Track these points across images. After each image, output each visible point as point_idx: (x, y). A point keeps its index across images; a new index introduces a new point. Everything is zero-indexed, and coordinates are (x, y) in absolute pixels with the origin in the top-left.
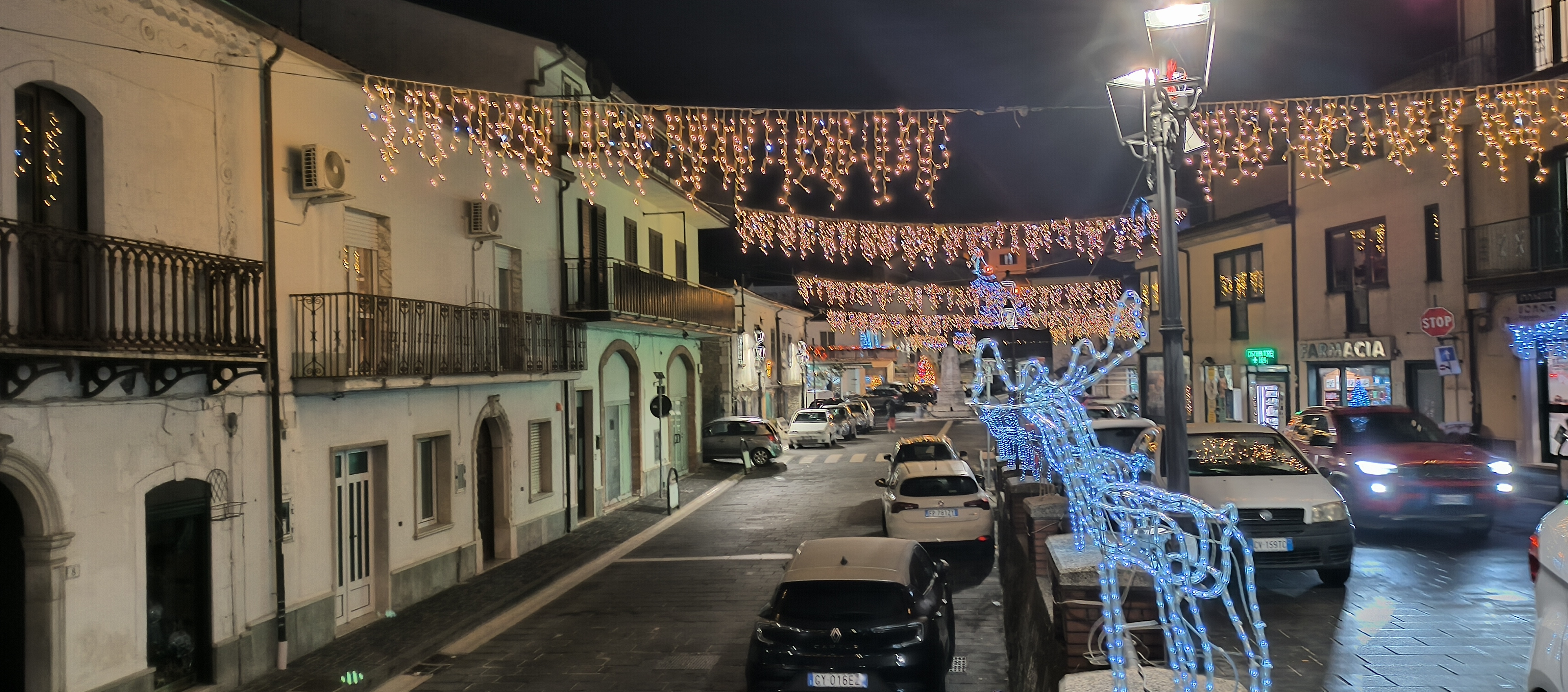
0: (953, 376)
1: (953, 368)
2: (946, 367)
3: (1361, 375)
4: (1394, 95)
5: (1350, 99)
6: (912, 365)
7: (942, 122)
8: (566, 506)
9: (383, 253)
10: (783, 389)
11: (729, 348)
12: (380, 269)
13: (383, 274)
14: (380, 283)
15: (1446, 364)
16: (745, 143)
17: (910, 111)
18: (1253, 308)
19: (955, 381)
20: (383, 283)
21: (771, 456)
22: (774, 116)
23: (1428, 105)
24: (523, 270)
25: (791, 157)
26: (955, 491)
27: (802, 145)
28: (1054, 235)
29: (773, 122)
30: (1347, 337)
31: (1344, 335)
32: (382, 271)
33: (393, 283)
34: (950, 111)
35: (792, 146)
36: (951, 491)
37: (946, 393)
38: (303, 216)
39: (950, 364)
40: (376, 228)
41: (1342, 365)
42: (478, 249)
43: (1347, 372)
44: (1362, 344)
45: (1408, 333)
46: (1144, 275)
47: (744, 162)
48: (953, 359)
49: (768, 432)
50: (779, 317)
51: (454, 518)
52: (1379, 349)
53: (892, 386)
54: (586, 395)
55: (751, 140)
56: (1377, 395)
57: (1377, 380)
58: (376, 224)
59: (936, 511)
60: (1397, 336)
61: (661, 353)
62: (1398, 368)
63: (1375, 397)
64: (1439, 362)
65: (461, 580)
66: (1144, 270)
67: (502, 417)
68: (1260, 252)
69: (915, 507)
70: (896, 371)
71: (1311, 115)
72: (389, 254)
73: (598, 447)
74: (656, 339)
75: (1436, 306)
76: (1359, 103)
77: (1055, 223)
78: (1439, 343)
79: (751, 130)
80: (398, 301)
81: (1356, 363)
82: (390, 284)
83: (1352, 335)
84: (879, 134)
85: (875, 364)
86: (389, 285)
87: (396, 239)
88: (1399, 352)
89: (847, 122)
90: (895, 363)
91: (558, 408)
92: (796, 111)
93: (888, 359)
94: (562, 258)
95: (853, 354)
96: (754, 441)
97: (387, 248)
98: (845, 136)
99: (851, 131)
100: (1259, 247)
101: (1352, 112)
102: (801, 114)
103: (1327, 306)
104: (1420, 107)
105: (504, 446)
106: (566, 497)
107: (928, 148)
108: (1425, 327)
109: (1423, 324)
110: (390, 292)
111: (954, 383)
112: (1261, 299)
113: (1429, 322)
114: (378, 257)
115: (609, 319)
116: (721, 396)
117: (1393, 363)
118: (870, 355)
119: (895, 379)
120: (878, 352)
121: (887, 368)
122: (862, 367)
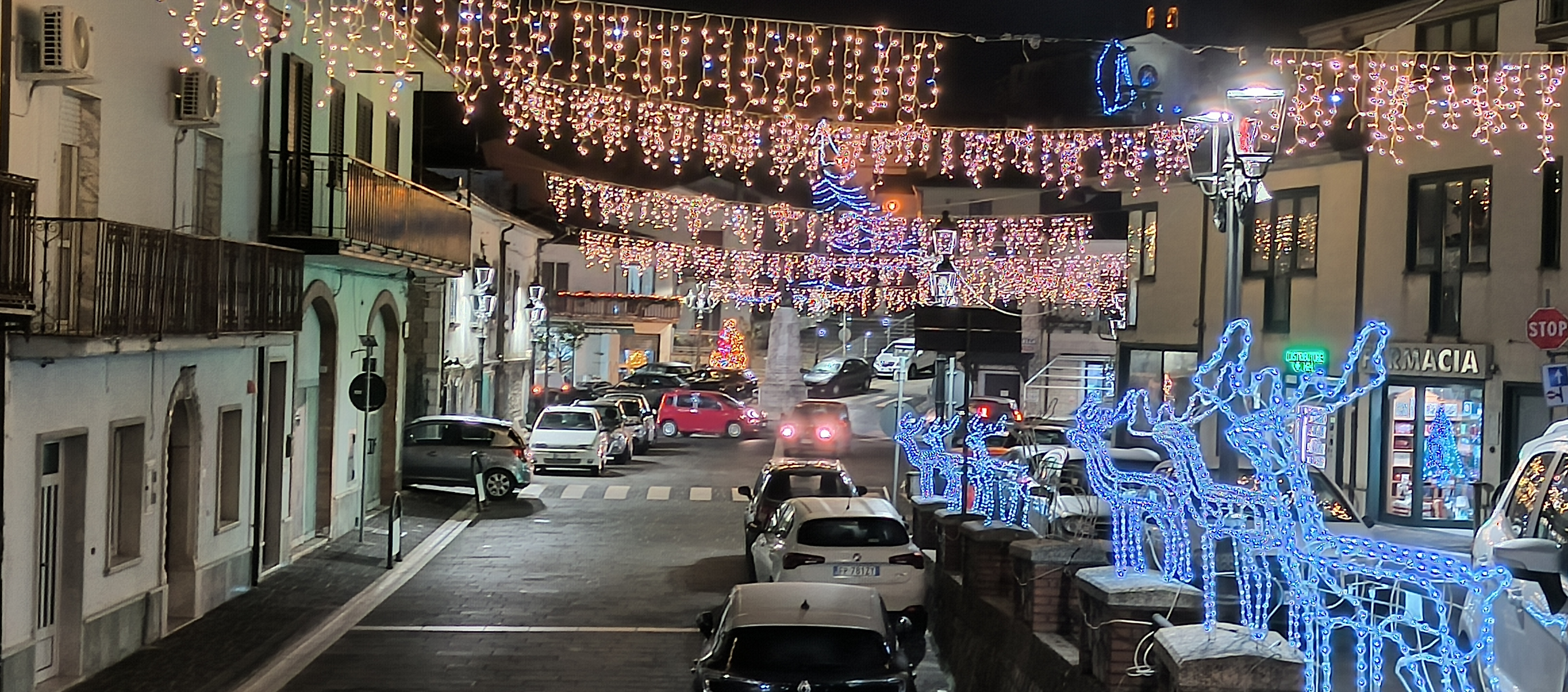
0: (789, 358)
1: (790, 345)
2: (778, 343)
3: (1447, 398)
4: (1485, 56)
5: (1434, 56)
6: (705, 333)
7: (931, 48)
8: (252, 544)
9: (87, 151)
10: (506, 366)
11: (442, 295)
12: (82, 174)
13: (86, 182)
14: (80, 194)
15: (1556, 390)
16: (675, 57)
17: (893, 30)
18: (1299, 285)
19: (791, 368)
20: (86, 196)
21: (515, 484)
22: (715, 24)
23: (1523, 70)
24: (225, 172)
25: (736, 81)
26: (877, 541)
27: (750, 65)
28: (1009, 151)
29: (713, 33)
30: (1429, 341)
31: (1425, 338)
32: (84, 178)
33: (100, 195)
34: (943, 34)
35: (737, 64)
36: (871, 541)
37: (774, 389)
38: (25, 104)
39: (784, 337)
40: (78, 114)
41: (1420, 383)
42: (181, 140)
43: (1427, 392)
44: (1449, 352)
45: (1511, 341)
46: (1136, 216)
47: (673, 80)
48: (790, 327)
49: (512, 443)
50: (506, 239)
51: (143, 550)
52: (1470, 363)
53: (670, 369)
54: (279, 367)
55: (683, 54)
56: (1466, 431)
57: (1468, 406)
58: (78, 107)
59: (849, 568)
60: (1496, 347)
61: (362, 303)
62: (1495, 391)
63: (1463, 433)
64: (1547, 388)
65: (148, 641)
66: (1135, 207)
67: (194, 399)
68: (1315, 199)
69: (821, 560)
70: (676, 342)
71: (1385, 74)
72: (97, 154)
73: (287, 456)
74: (359, 279)
75: (1548, 306)
76: (1443, 61)
77: (1011, 134)
78: (1549, 360)
79: (685, 41)
80: (106, 224)
81: (1439, 382)
82: (97, 197)
83: (1436, 339)
84: (851, 57)
85: (640, 328)
86: (94, 200)
87: (106, 131)
88: (1497, 368)
89: (811, 39)
90: (674, 326)
91: (250, 390)
92: (745, 18)
93: (665, 319)
94: (265, 150)
95: (600, 306)
96: (489, 458)
97: (95, 145)
98: (806, 56)
99: (815, 52)
100: (1314, 191)
101: (1434, 74)
102: (751, 23)
103: (1405, 292)
104: (1514, 73)
105: (191, 444)
106: (252, 529)
107: (913, 81)
108: (1532, 335)
109: (1530, 331)
110: (96, 211)
111: (789, 371)
112: (1312, 273)
113: (1538, 328)
114: (80, 157)
115: (336, 252)
116: (425, 377)
117: (1488, 384)
118: (631, 310)
119: (673, 357)
120: (647, 306)
121: (659, 335)
122: (615, 331)
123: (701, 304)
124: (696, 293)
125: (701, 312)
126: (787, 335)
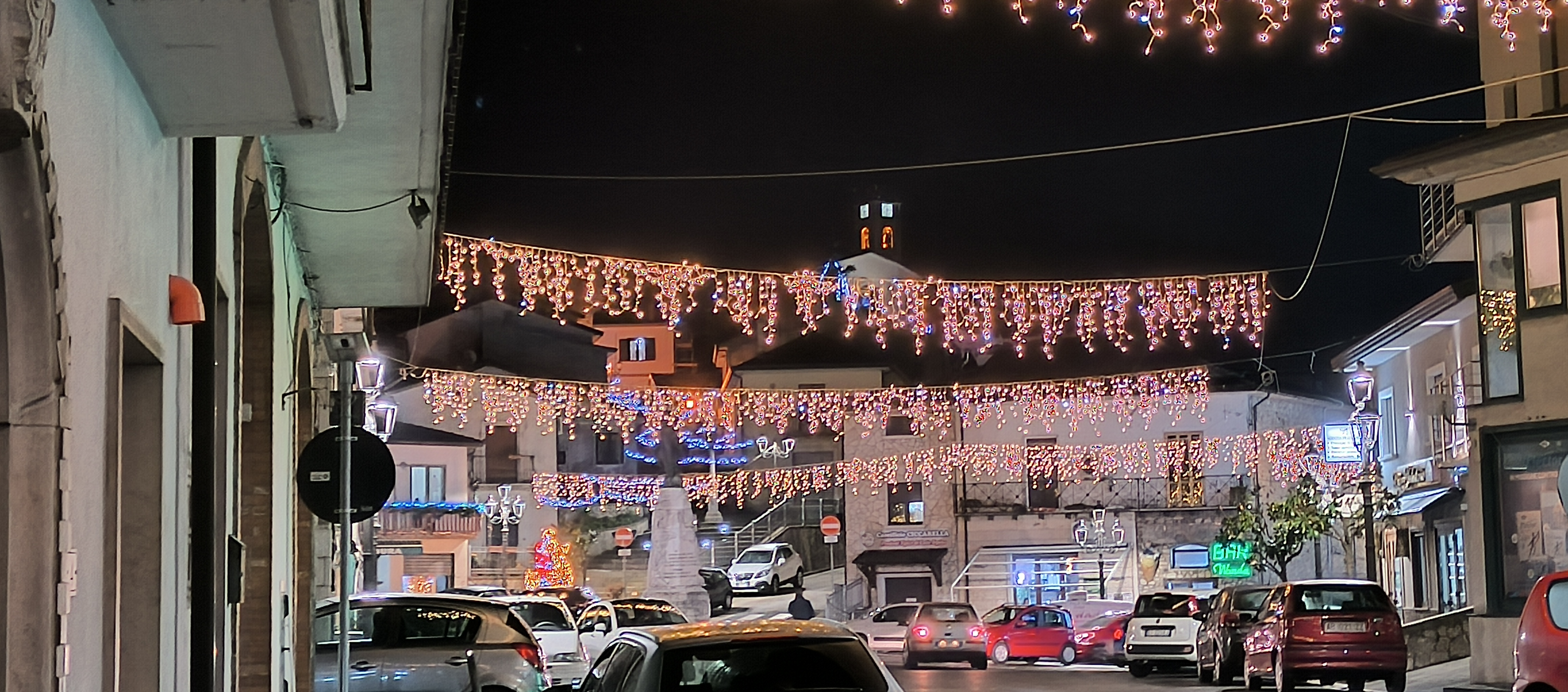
0: (682, 556)
2: (666, 536)
85: (430, 546)
90: (472, 542)
118: (417, 522)
119: (470, 583)
120: (438, 517)
121: (453, 555)
122: (399, 551)
123: (505, 512)
124: (498, 499)
125: (505, 523)
126: (677, 525)
